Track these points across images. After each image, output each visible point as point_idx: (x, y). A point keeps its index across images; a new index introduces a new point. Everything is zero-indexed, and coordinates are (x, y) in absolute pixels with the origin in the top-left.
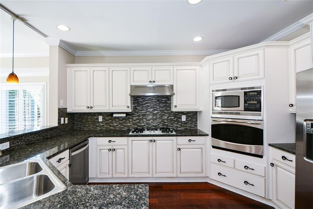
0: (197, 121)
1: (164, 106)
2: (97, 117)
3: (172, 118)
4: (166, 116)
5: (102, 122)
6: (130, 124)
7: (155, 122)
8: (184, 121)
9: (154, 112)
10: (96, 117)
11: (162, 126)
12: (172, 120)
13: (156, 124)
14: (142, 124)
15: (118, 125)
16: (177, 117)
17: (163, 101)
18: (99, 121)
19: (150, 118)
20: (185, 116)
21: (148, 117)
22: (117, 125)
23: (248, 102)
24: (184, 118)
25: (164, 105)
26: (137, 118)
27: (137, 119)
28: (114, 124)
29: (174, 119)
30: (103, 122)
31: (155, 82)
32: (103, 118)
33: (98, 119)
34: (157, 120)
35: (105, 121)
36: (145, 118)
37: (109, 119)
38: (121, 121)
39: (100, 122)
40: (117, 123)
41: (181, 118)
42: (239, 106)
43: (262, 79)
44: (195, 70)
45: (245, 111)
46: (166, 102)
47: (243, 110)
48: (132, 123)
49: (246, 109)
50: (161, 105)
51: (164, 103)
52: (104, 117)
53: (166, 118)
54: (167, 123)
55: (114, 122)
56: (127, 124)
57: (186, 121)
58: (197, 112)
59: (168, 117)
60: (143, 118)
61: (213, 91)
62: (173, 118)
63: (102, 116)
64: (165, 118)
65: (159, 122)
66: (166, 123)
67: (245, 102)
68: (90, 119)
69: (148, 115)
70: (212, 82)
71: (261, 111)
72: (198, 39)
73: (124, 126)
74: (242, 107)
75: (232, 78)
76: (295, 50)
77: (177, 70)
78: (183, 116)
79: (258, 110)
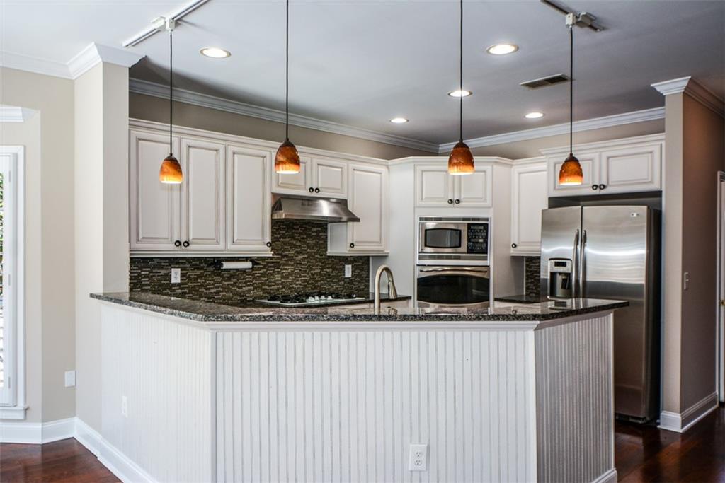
0: (368, 276)
1: (316, 245)
2: (165, 272)
3: (328, 270)
4: (317, 266)
5: (179, 285)
6: (247, 288)
7: (298, 281)
8: (349, 278)
9: (297, 258)
10: (163, 272)
11: (312, 289)
12: (328, 275)
13: (300, 284)
14: (273, 287)
15: (220, 291)
16: (337, 270)
17: (313, 232)
18: (173, 281)
19: (289, 271)
20: (350, 266)
21: (286, 269)
22: (218, 293)
23: (472, 240)
24: (348, 271)
25: (314, 242)
26: (261, 272)
27: (262, 275)
28: (209, 289)
29: (332, 272)
30: (182, 286)
31: (319, 191)
32: (182, 275)
33: (168, 276)
34: (301, 277)
35: (188, 282)
36: (278, 273)
37: (199, 277)
38: (225, 281)
39: (174, 285)
40: (218, 287)
41: (344, 272)
42: (460, 246)
43: (489, 208)
44: (380, 173)
45: (468, 253)
46: (318, 237)
47: (466, 251)
48: (252, 285)
49: (470, 251)
50: (310, 242)
51: (315, 239)
52: (185, 272)
53: (319, 271)
54: (319, 284)
55: (209, 284)
56: (241, 287)
57: (352, 276)
58: (368, 257)
59: (322, 270)
60: (274, 272)
61: (421, 219)
62: (331, 270)
63: (179, 269)
64: (316, 271)
65: (305, 281)
66: (317, 281)
67: (469, 240)
68: (146, 276)
69: (284, 265)
70: (419, 203)
71: (487, 253)
73: (234, 295)
74: (464, 248)
75: (451, 201)
76: (520, 173)
77: (354, 170)
78: (346, 266)
79: (485, 251)
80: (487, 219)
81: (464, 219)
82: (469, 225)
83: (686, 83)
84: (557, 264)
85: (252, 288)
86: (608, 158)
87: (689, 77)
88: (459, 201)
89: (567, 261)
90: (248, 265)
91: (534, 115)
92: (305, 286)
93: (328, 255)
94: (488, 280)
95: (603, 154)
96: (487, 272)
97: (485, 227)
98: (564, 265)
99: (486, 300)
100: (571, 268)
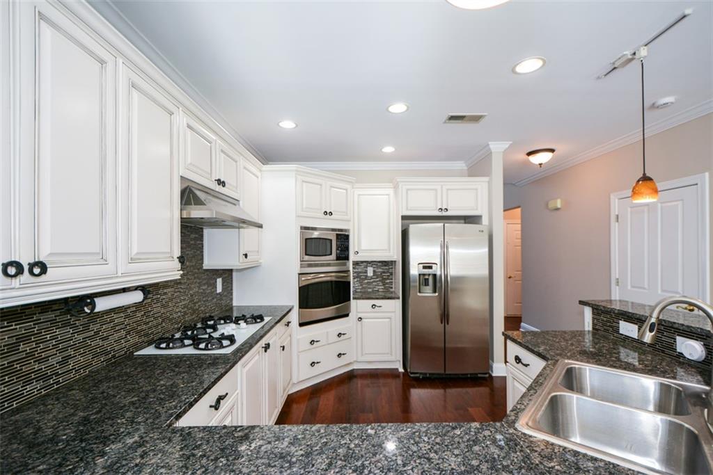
0: (232, 289)
1: (194, 256)
3: (204, 288)
4: (195, 283)
8: (220, 293)
12: (204, 293)
16: (211, 285)
20: (221, 279)
21: (165, 294)
24: (219, 285)
29: (207, 289)
31: (225, 185)
41: (216, 287)
42: (331, 254)
43: (349, 220)
44: (258, 178)
45: (336, 260)
46: (195, 246)
47: (335, 258)
49: (338, 258)
53: (197, 290)
57: (222, 291)
59: (199, 288)
61: (301, 228)
62: (206, 287)
64: (195, 290)
67: (337, 249)
70: (300, 213)
71: (348, 260)
72: (288, 125)
74: (334, 256)
75: (326, 213)
76: (359, 195)
77: (245, 168)
78: (218, 280)
79: (347, 258)
80: (346, 230)
81: (333, 230)
82: (338, 236)
83: (507, 146)
84: (424, 267)
85: (123, 333)
86: (448, 190)
87: (511, 142)
88: (331, 213)
89: (433, 265)
90: (138, 297)
91: (388, 149)
92: (185, 313)
93: (204, 268)
95: (444, 187)
96: (349, 276)
97: (347, 237)
98: (430, 268)
99: (349, 300)
100: (437, 270)
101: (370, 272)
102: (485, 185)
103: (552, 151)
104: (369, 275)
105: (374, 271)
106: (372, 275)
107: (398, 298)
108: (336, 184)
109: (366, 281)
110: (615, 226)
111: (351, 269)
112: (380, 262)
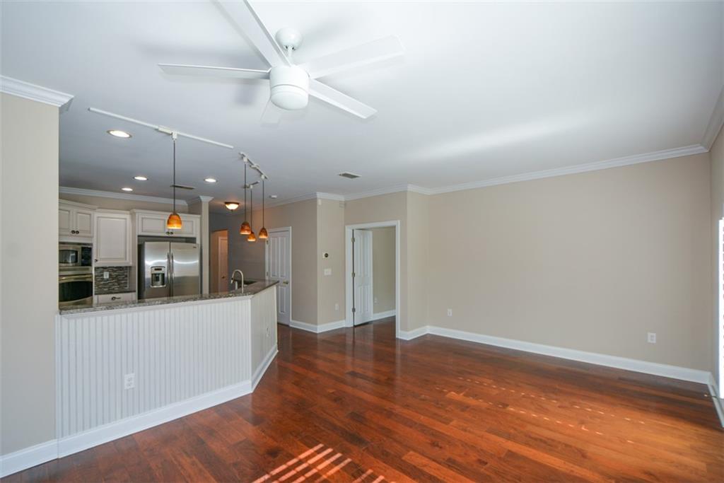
42: (77, 261)
43: (92, 237)
49: (82, 264)
67: (82, 258)
74: (79, 263)
75: (73, 232)
76: (98, 217)
79: (90, 265)
80: (89, 244)
81: (79, 244)
82: (83, 249)
83: (212, 199)
84: (156, 270)
88: (78, 232)
94: (92, 283)
96: (91, 277)
97: (90, 249)
98: (161, 269)
99: (92, 295)
100: (165, 271)
101: (106, 275)
102: (198, 220)
103: (238, 204)
104: (105, 277)
105: (110, 275)
106: (108, 277)
107: (135, 291)
108: (80, 210)
109: (102, 283)
110: (267, 246)
111: (93, 272)
112: (116, 268)
